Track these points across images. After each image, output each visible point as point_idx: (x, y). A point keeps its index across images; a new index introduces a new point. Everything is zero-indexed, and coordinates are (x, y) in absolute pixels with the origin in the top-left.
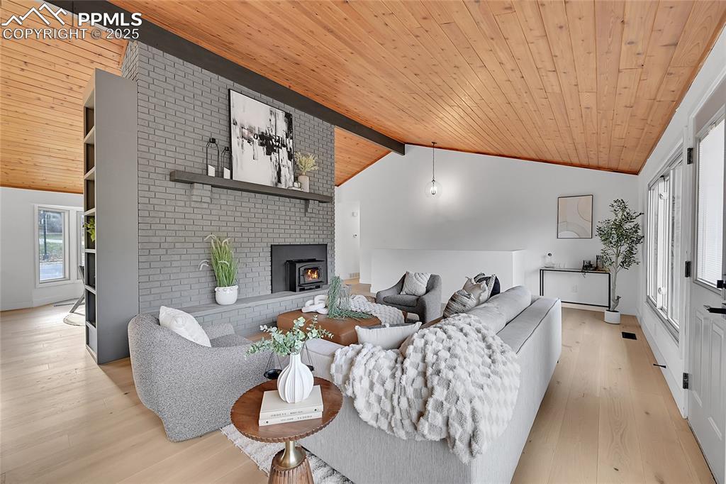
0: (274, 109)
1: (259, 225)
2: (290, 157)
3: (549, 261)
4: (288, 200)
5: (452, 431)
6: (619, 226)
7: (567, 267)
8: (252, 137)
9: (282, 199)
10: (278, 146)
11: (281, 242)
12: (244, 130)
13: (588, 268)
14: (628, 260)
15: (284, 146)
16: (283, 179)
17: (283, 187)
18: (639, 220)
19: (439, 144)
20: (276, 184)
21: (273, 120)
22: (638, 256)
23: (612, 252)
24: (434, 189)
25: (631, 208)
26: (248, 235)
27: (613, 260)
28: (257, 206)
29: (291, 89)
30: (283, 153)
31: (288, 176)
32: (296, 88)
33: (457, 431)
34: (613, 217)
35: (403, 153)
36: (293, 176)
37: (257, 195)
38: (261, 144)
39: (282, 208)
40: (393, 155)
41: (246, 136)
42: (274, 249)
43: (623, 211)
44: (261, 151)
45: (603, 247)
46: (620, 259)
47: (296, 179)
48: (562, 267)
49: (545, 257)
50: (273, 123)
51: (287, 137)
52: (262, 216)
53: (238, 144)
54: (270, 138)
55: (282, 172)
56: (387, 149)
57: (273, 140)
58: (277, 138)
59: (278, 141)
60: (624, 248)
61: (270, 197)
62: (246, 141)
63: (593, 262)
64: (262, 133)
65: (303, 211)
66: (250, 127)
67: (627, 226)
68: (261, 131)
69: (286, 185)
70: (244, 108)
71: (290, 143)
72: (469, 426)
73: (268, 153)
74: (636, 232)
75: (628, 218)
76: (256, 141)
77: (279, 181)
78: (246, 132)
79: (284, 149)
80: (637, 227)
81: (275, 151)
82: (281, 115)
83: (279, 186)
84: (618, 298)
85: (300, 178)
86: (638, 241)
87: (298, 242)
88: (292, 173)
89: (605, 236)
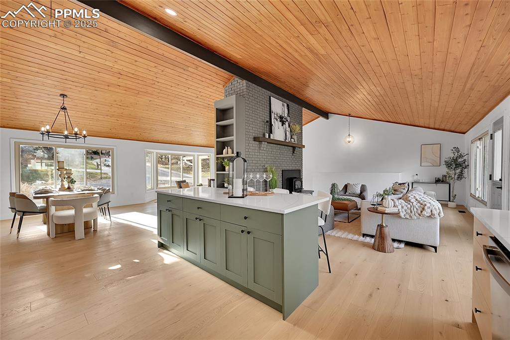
0: (283, 103)
1: (278, 160)
2: (289, 126)
3: (416, 178)
5: (433, 213)
6: (455, 160)
7: (426, 181)
8: (277, 118)
9: (287, 147)
10: (285, 121)
12: (275, 115)
13: (438, 181)
14: (460, 176)
16: (287, 138)
17: (287, 141)
18: (465, 158)
19: (353, 114)
20: (285, 140)
21: (283, 108)
22: (465, 175)
23: (452, 172)
24: (350, 139)
25: (462, 151)
27: (453, 176)
28: (278, 151)
30: (287, 124)
31: (289, 136)
33: (435, 212)
34: (452, 155)
35: (328, 118)
38: (280, 121)
39: (285, 152)
40: (321, 119)
41: (275, 118)
42: (283, 172)
43: (458, 153)
44: (280, 124)
45: (447, 170)
46: (456, 177)
48: (424, 181)
49: (414, 176)
50: (283, 110)
51: (288, 116)
53: (274, 122)
54: (283, 117)
55: (287, 134)
58: (285, 117)
60: (458, 171)
61: (284, 146)
62: (276, 120)
63: (441, 178)
66: (277, 113)
67: (460, 160)
68: (280, 114)
70: (275, 104)
71: (289, 119)
72: (438, 211)
73: (282, 125)
74: (465, 163)
75: (461, 156)
79: (287, 122)
80: (465, 160)
81: (284, 124)
82: (286, 105)
84: (455, 195)
86: (466, 168)
87: (290, 168)
88: (290, 134)
89: (448, 165)
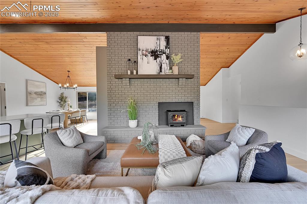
0: (159, 37)
1: (153, 93)
2: (168, 58)
4: (168, 80)
8: (147, 54)
9: (164, 80)
10: (161, 54)
11: (164, 101)
12: (143, 51)
15: (164, 53)
16: (163, 70)
17: (163, 74)
20: (159, 73)
21: (158, 42)
26: (147, 98)
28: (151, 84)
29: (169, 23)
30: (164, 57)
31: (166, 68)
32: (171, 22)
36: (169, 68)
37: (151, 79)
38: (152, 56)
39: (164, 84)
40: (266, 36)
41: (144, 54)
42: (160, 104)
44: (152, 58)
47: (171, 68)
50: (158, 44)
51: (166, 48)
52: (154, 89)
53: (141, 59)
54: (157, 51)
55: (162, 67)
56: (258, 34)
57: (158, 52)
58: (160, 50)
59: (161, 52)
61: (158, 79)
62: (144, 56)
64: (153, 50)
65: (177, 84)
66: (147, 49)
68: (152, 49)
69: (164, 73)
70: (144, 41)
71: (168, 51)
73: (155, 59)
76: (149, 55)
77: (161, 71)
78: (144, 52)
79: (164, 55)
81: (159, 57)
82: (163, 39)
83: (161, 73)
85: (173, 67)
87: (174, 101)
88: (168, 66)
